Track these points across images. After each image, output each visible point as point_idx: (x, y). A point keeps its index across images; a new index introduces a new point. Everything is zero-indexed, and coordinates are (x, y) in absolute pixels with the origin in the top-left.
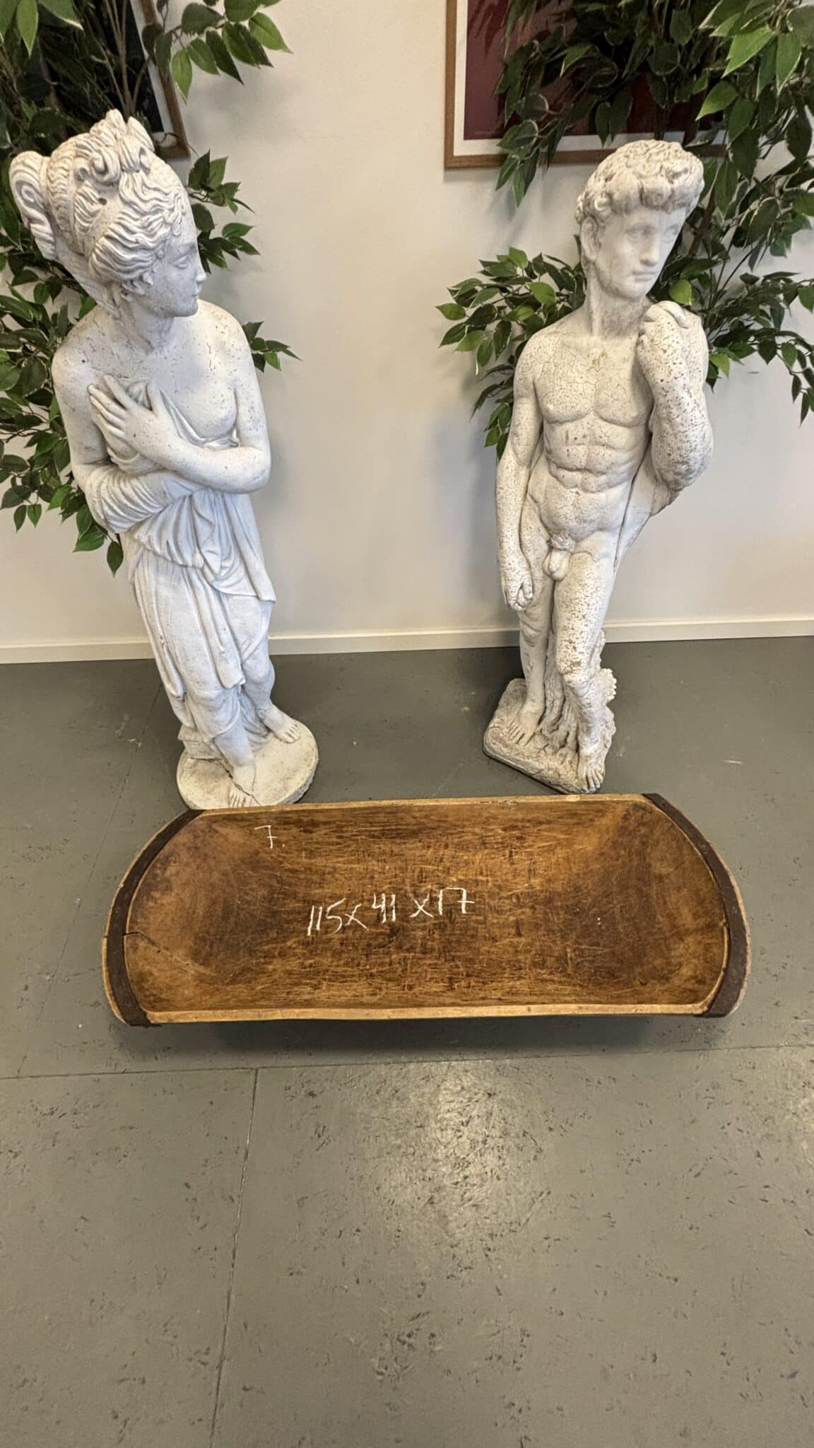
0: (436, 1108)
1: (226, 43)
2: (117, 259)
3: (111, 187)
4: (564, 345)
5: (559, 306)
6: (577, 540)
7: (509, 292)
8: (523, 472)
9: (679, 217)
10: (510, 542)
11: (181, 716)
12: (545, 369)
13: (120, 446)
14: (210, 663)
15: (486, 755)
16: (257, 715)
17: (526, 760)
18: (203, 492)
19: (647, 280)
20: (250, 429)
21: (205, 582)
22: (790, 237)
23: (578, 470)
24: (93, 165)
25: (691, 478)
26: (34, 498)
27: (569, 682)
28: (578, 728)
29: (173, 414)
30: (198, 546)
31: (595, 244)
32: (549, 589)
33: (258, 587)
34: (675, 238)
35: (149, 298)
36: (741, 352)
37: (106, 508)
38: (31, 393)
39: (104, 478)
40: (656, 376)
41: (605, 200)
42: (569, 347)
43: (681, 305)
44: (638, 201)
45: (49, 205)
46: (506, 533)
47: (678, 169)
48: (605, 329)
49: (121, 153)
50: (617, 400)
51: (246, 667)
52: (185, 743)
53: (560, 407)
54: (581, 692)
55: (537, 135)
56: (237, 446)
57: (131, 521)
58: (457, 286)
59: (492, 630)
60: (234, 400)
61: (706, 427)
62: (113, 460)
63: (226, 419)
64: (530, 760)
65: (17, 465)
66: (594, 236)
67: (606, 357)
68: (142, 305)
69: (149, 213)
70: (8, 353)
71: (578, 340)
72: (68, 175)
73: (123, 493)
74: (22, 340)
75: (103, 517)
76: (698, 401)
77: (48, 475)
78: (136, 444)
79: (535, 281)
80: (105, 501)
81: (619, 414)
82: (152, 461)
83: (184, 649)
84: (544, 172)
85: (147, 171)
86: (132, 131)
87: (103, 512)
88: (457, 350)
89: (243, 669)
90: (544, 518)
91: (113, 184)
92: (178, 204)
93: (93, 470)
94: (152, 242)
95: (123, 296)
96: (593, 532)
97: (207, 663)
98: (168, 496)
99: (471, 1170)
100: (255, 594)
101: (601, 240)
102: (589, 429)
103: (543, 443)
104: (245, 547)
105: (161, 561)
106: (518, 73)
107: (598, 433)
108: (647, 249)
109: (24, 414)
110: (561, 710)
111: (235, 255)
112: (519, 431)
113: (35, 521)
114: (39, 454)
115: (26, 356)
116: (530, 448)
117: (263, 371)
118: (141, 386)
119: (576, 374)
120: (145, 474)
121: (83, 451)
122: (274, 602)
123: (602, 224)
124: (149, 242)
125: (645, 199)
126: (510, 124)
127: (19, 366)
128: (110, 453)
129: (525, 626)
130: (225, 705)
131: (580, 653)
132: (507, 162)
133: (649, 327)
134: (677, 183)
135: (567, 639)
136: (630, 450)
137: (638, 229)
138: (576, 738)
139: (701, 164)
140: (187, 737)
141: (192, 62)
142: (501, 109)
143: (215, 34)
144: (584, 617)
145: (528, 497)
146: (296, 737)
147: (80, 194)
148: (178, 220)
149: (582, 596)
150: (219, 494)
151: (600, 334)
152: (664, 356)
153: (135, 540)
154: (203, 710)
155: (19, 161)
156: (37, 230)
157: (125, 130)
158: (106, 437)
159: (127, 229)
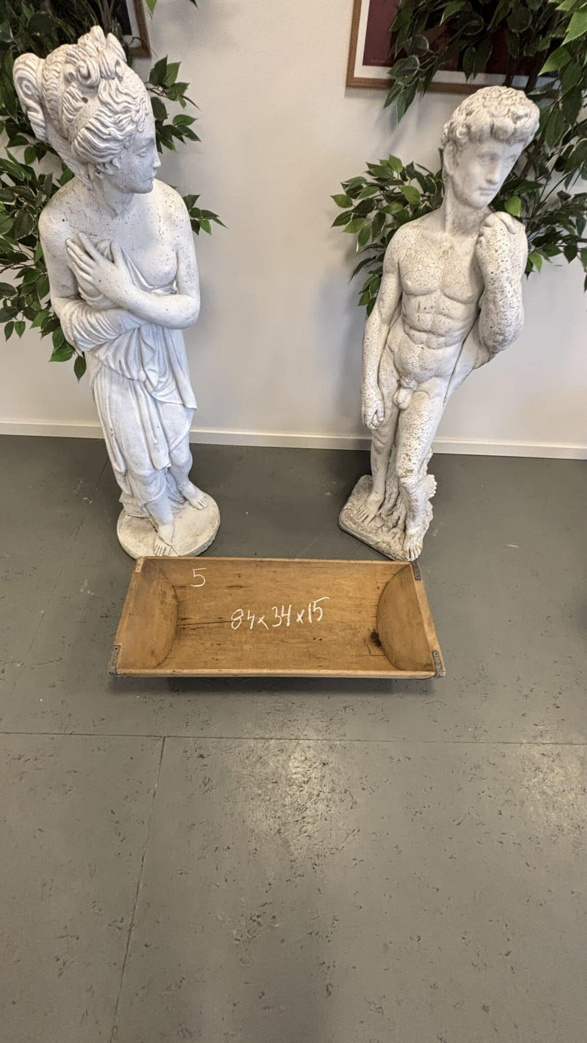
0: (286, 771)
2: (94, 147)
3: (92, 90)
4: (423, 237)
5: (423, 205)
6: (419, 382)
7: (386, 190)
8: (385, 328)
9: (518, 149)
10: (371, 379)
11: (122, 485)
12: (408, 254)
13: (89, 288)
14: (146, 451)
15: (340, 528)
16: (177, 488)
17: (368, 535)
18: (149, 325)
19: (490, 195)
20: (186, 282)
21: (146, 392)
23: (425, 331)
24: (79, 71)
25: (505, 345)
26: (20, 317)
27: (404, 483)
28: (406, 515)
29: (130, 267)
30: (143, 365)
31: (454, 163)
32: (394, 417)
33: (184, 397)
34: (514, 164)
35: (117, 177)
36: (551, 252)
37: (75, 332)
38: (21, 238)
39: (75, 310)
40: (488, 269)
41: (464, 130)
42: (427, 239)
43: (511, 215)
44: (489, 135)
45: (43, 97)
46: (368, 372)
47: (521, 112)
48: (454, 228)
49: (101, 62)
50: (458, 283)
51: (171, 455)
52: (124, 505)
53: (416, 283)
54: (411, 491)
55: (418, 68)
56: (174, 293)
57: (93, 343)
58: (348, 181)
59: (351, 438)
60: (176, 259)
61: (520, 310)
62: (82, 297)
63: (169, 273)
64: (371, 535)
65: (9, 291)
66: (454, 156)
67: (454, 249)
68: (110, 182)
69: (121, 113)
70: (5, 205)
71: (433, 234)
72: (59, 76)
74: (17, 195)
75: (73, 339)
76: (516, 290)
77: (31, 300)
78: (101, 287)
79: (407, 184)
80: (75, 327)
81: (459, 294)
82: (112, 301)
83: (127, 439)
84: (421, 97)
85: (120, 79)
86: (111, 45)
87: (73, 335)
88: (345, 231)
89: (170, 457)
90: (397, 364)
91: (94, 88)
92: (143, 106)
93: (67, 303)
94: (121, 135)
95: (96, 174)
96: (431, 377)
97: (144, 450)
98: (122, 327)
99: (308, 812)
100: (182, 403)
101: (459, 160)
102: (435, 302)
103: (401, 309)
104: (177, 369)
105: (115, 374)
106: (408, 16)
107: (442, 306)
108: (492, 171)
109: (15, 251)
110: (396, 501)
111: (182, 140)
112: (385, 298)
113: (20, 333)
114: (25, 284)
115: (18, 208)
116: (391, 311)
117: (198, 234)
118: (107, 244)
119: (430, 260)
120: (105, 309)
121: (61, 288)
122: (195, 409)
123: (461, 149)
124: (119, 135)
125: (495, 133)
126: (398, 58)
127: (13, 216)
128: (80, 290)
129: (376, 440)
130: (155, 482)
131: (414, 463)
132: (394, 87)
133: (487, 231)
134: (519, 124)
135: (405, 453)
136: (465, 320)
137: (487, 156)
138: (405, 522)
139: (538, 111)
140: (126, 501)
142: (392, 44)
144: (418, 438)
145: (387, 348)
146: (205, 506)
147: (68, 92)
148: (142, 119)
149: (419, 423)
150: (161, 328)
151: (450, 232)
152: (496, 255)
153: (96, 357)
154: (139, 484)
155: (21, 60)
156: (33, 117)
157: (105, 43)
158: (78, 279)
159: (103, 124)
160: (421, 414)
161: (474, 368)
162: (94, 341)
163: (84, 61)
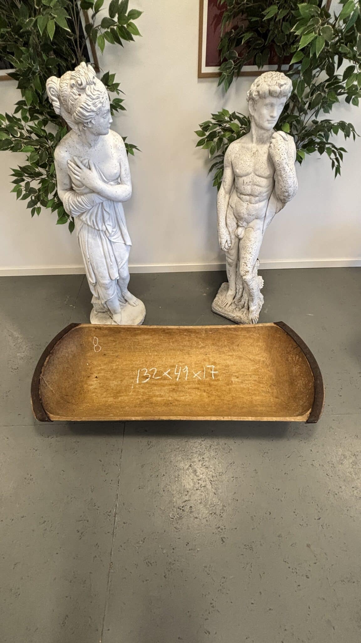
1: (118, 32)
2: (83, 115)
5: (242, 132)
6: (248, 223)
7: (222, 126)
8: (227, 196)
9: (284, 100)
10: (222, 223)
11: (93, 292)
12: (236, 156)
13: (78, 183)
14: (107, 269)
15: (212, 312)
17: (228, 313)
18: (107, 201)
19: (272, 123)
20: (125, 178)
21: (106, 237)
22: (332, 106)
23: (248, 195)
24: (77, 82)
25: (290, 198)
26: (39, 205)
28: (248, 299)
29: (98, 171)
30: (104, 222)
31: (254, 109)
32: (237, 242)
33: (125, 239)
35: (93, 128)
36: (310, 151)
37: (71, 207)
38: (42, 163)
39: (70, 195)
40: (276, 159)
41: (257, 93)
42: (244, 148)
43: (285, 132)
44: (268, 94)
45: (60, 95)
46: (221, 220)
47: (282, 83)
48: (258, 141)
49: (87, 78)
50: (262, 168)
51: (120, 272)
52: (94, 305)
53: (241, 170)
54: (249, 284)
55: (233, 66)
56: (119, 183)
57: (80, 212)
58: (202, 124)
59: (215, 264)
60: (119, 167)
61: (294, 179)
62: (74, 189)
63: (116, 173)
64: (230, 313)
65: (33, 191)
66: (253, 106)
67: (258, 152)
68: (89, 131)
69: (96, 99)
70: (35, 148)
71: (247, 145)
72: (68, 85)
73: (78, 201)
75: (69, 210)
76: (292, 169)
77: (44, 195)
78: (84, 182)
79: (232, 122)
80: (71, 204)
81: (263, 173)
82: (89, 189)
83: (97, 263)
84: (237, 79)
85: (95, 84)
86: (89, 69)
87: (69, 208)
88: (203, 148)
89: (119, 273)
90: (235, 214)
91: (84, 89)
92: (105, 96)
93: (66, 193)
95: (83, 128)
96: (254, 219)
98: (94, 202)
100: (124, 243)
101: (256, 108)
102: (252, 179)
103: (235, 185)
104: (121, 224)
105: (90, 228)
106: (226, 41)
107: (255, 181)
108: (272, 112)
109: (37, 172)
110: (242, 293)
111: (117, 110)
112: (226, 180)
113: (38, 214)
114: (42, 187)
115: (40, 149)
116: (229, 187)
118: (87, 161)
119: (247, 158)
120: (86, 194)
121: (63, 185)
122: (131, 246)
123: (256, 102)
124: (95, 109)
125: (271, 94)
126: (223, 61)
127: (38, 153)
128: (73, 185)
129: (228, 258)
130: (111, 288)
131: (249, 268)
132: (222, 76)
133: (273, 140)
134: (282, 88)
135: (244, 262)
136: (267, 187)
137: (269, 104)
138: (248, 304)
139: (291, 82)
140: (95, 302)
141: (105, 39)
142: (219, 55)
143: (114, 29)
144: (250, 253)
145: (229, 206)
146: (137, 304)
147: (71, 92)
148: (105, 101)
149: (249, 244)
150: (112, 202)
151: (256, 143)
152: (279, 152)
153: (80, 220)
154: (103, 289)
155: (50, 80)
156: (55, 104)
157: (87, 69)
158: (72, 180)
159: (88, 105)
160: (250, 240)
161: (276, 213)
162: (80, 211)
163: (79, 78)
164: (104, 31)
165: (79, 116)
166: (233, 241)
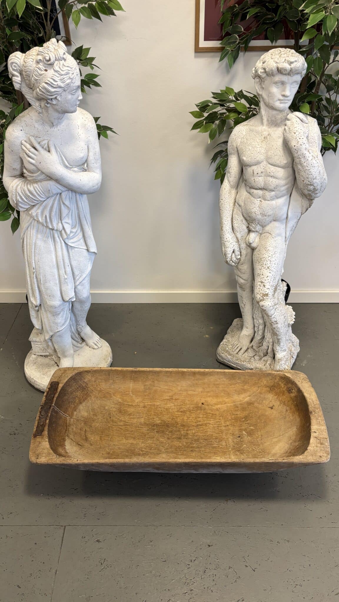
1: (96, 7)
2: (48, 91)
3: (50, 66)
4: (251, 130)
5: (250, 113)
6: (263, 226)
7: (225, 106)
8: (234, 192)
12: (242, 141)
13: (32, 167)
14: (58, 285)
15: (218, 361)
18: (67, 192)
19: (286, 103)
20: (93, 163)
21: (61, 239)
23: (260, 189)
24: (45, 58)
25: (317, 193)
27: (262, 306)
29: (59, 154)
30: (61, 219)
31: (261, 87)
32: (250, 254)
33: (88, 244)
35: (58, 105)
37: (18, 198)
39: (20, 183)
40: (292, 144)
41: (263, 71)
42: (253, 131)
44: (277, 72)
45: (22, 70)
46: (224, 222)
47: (293, 60)
48: (269, 123)
49: (56, 54)
50: (276, 155)
51: (76, 290)
53: (249, 158)
54: (270, 313)
55: (238, 40)
56: (86, 171)
57: (29, 205)
58: (200, 103)
60: (87, 150)
62: (25, 175)
63: (83, 158)
66: (261, 84)
67: (271, 136)
68: (53, 108)
69: (64, 75)
71: (256, 128)
72: (33, 61)
73: (29, 190)
78: (40, 167)
79: (238, 102)
80: (19, 194)
81: (278, 162)
82: (46, 175)
83: (45, 276)
84: (244, 54)
85: (65, 60)
86: (60, 46)
88: (200, 132)
89: (75, 292)
90: (244, 215)
91: (52, 65)
92: (75, 71)
93: (14, 180)
95: (46, 104)
96: (271, 222)
97: (57, 284)
98: (50, 192)
100: (86, 249)
101: (263, 86)
102: (264, 169)
104: (84, 222)
105: (40, 226)
106: (229, 16)
107: (268, 171)
108: (284, 90)
110: (263, 332)
111: (89, 87)
112: (231, 171)
116: (236, 180)
118: (46, 142)
119: (256, 144)
120: (40, 181)
122: (96, 254)
123: (263, 80)
124: (62, 85)
125: (280, 71)
126: (225, 36)
128: (25, 171)
129: (239, 277)
130: (62, 313)
132: (224, 51)
134: (293, 66)
135: (260, 281)
136: (286, 178)
137: (279, 82)
138: (273, 350)
141: (81, 14)
142: (222, 29)
143: (92, 4)
144: (268, 268)
145: (236, 204)
146: (99, 346)
147: (37, 67)
148: (75, 77)
149: (266, 256)
150: (74, 193)
151: (267, 126)
152: (295, 135)
153: (29, 215)
154: (49, 315)
155: (13, 55)
156: (15, 79)
157: (58, 46)
158: (24, 163)
159: (54, 80)
160: (267, 249)
161: (302, 215)
162: (30, 203)
163: (48, 54)
164: (80, 6)
165: (42, 92)
166: (244, 252)
